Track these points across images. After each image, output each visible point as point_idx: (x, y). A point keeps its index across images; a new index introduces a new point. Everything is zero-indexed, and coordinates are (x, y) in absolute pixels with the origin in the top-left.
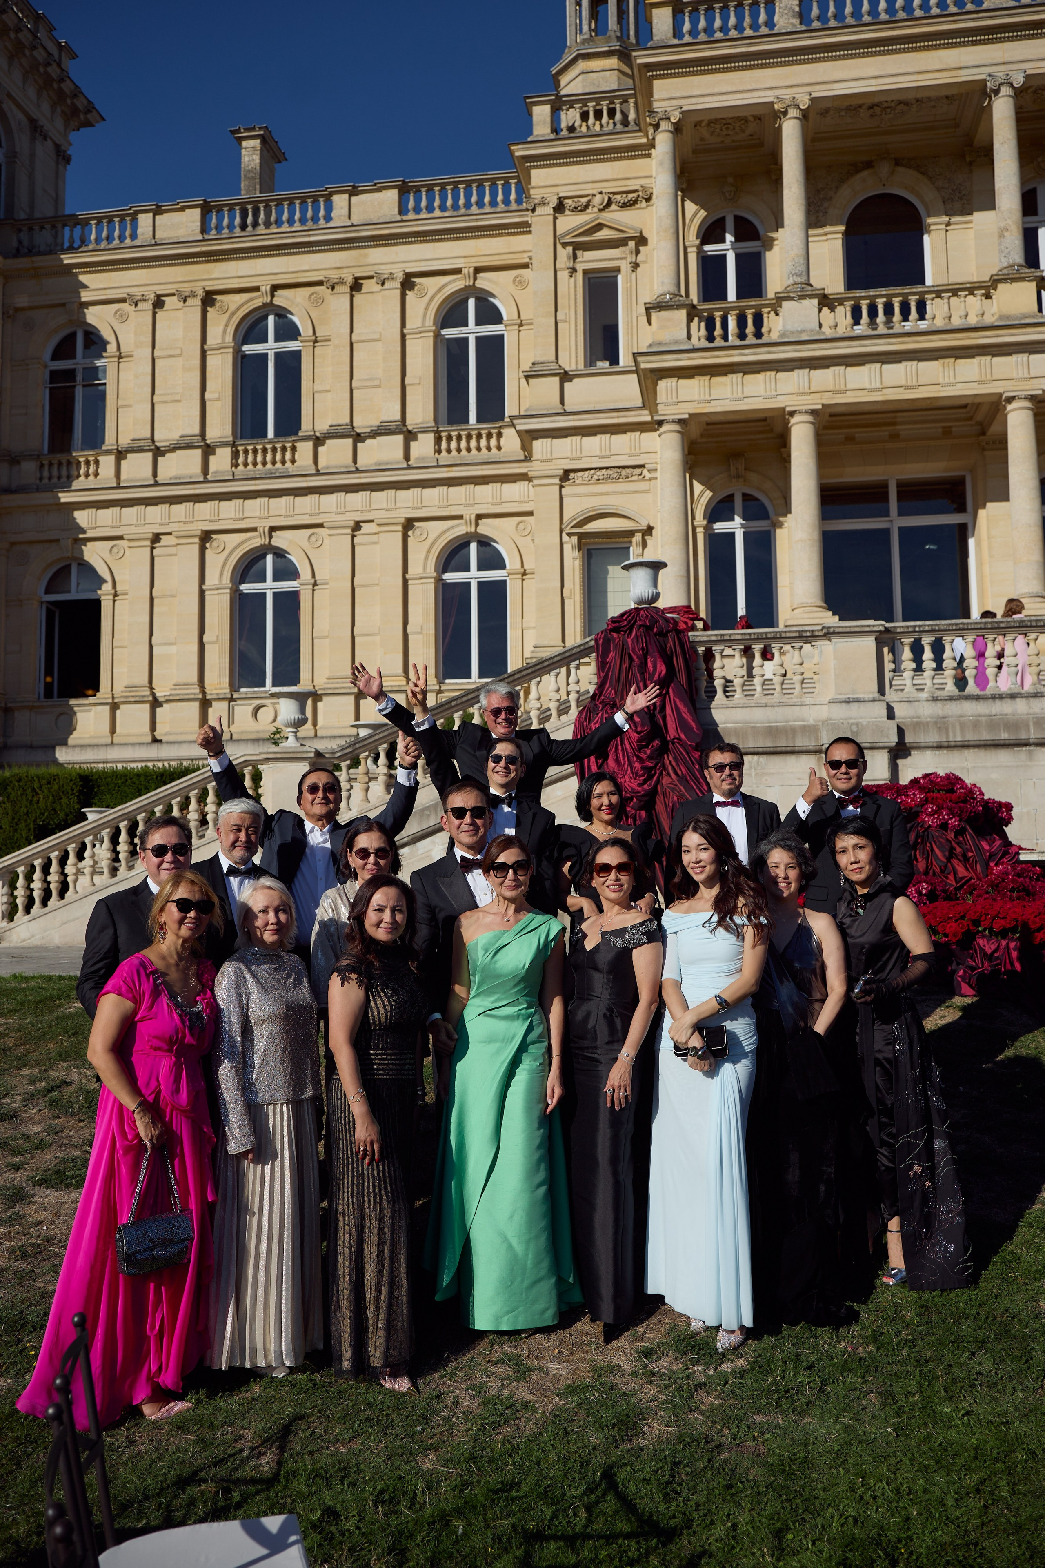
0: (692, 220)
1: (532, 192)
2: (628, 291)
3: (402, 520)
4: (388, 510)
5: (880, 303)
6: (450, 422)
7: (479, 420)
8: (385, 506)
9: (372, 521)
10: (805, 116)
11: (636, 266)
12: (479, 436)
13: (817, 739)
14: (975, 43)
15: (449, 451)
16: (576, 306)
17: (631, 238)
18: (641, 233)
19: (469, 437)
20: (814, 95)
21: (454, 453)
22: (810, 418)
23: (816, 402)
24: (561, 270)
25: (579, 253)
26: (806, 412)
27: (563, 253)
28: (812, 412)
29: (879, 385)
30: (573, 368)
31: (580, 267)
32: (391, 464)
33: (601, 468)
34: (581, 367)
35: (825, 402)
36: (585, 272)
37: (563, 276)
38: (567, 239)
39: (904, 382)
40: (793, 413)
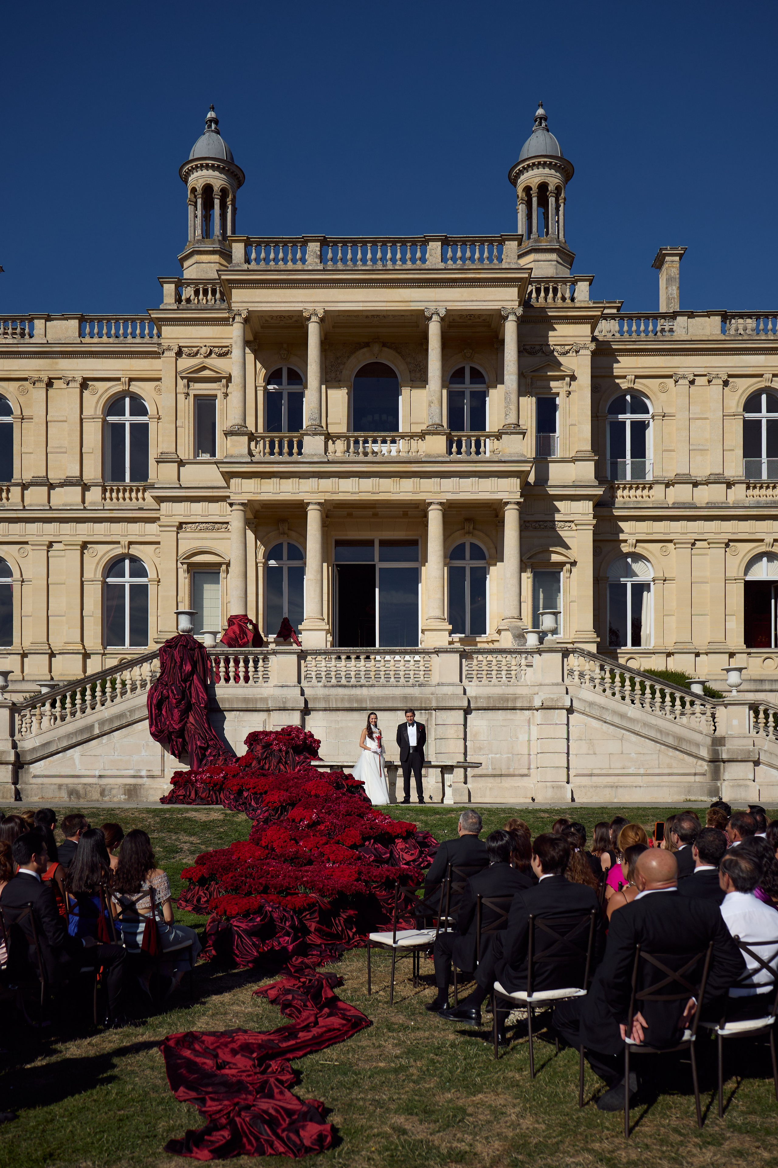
0: (261, 371)
1: (163, 341)
2: (221, 410)
3: (81, 543)
4: (71, 535)
6: (113, 480)
7: (132, 480)
8: (69, 533)
9: (61, 542)
10: (322, 320)
11: (226, 395)
12: (131, 491)
13: (267, 704)
14: (419, 287)
15: (111, 499)
16: (188, 418)
17: (224, 378)
18: (230, 375)
19: (125, 491)
20: (326, 309)
21: (115, 500)
22: (318, 507)
23: (321, 498)
24: (180, 393)
25: (191, 384)
26: (315, 504)
27: (182, 383)
28: (319, 504)
29: (357, 490)
30: (187, 457)
31: (192, 393)
32: (73, 505)
33: (202, 523)
34: (192, 457)
35: (327, 498)
36: (195, 396)
37: (181, 397)
38: (184, 375)
39: (370, 490)
40: (308, 504)
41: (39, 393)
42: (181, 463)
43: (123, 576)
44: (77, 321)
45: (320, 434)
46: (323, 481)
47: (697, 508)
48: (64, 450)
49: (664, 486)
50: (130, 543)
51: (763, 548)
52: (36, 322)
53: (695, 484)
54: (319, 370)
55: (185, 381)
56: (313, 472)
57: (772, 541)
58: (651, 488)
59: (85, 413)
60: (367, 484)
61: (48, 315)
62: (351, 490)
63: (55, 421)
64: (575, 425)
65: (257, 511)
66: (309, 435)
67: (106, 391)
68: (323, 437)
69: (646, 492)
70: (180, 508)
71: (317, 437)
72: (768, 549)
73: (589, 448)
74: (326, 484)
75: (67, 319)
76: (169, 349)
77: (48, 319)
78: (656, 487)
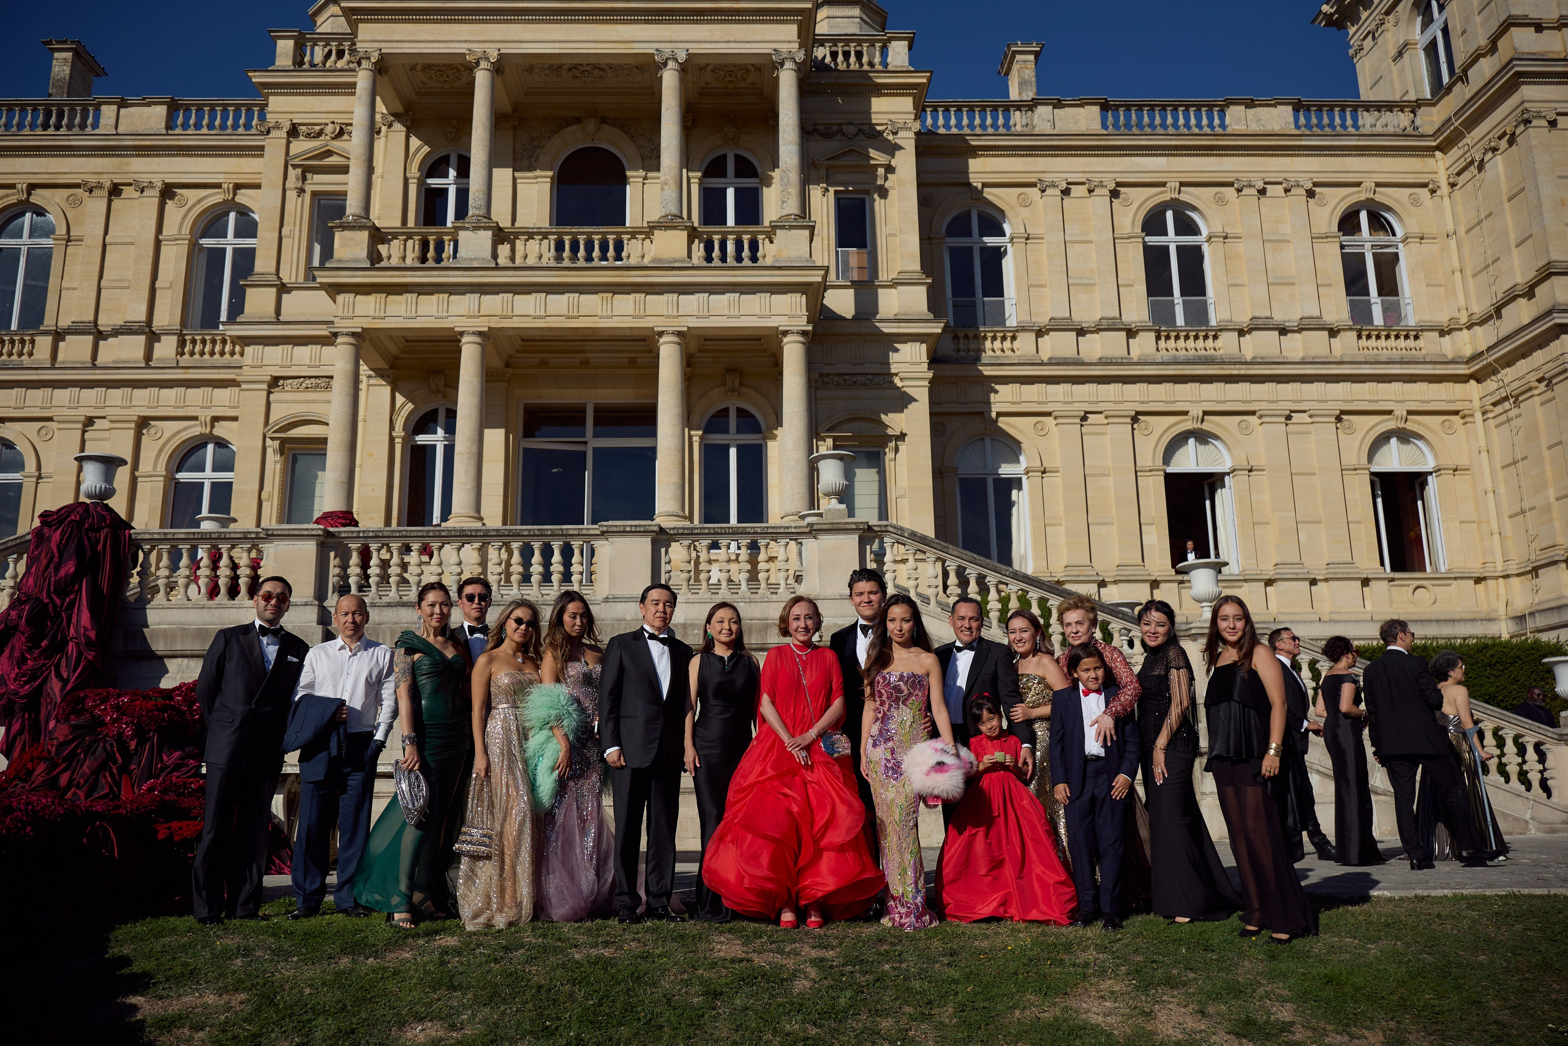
0: (415, 153)
1: (268, 116)
3: (138, 419)
4: (122, 407)
5: (582, 239)
6: (197, 326)
8: (119, 403)
9: (104, 418)
15: (191, 354)
16: (301, 224)
19: (214, 342)
20: (502, 51)
21: (195, 356)
22: (477, 339)
23: (483, 325)
24: (290, 189)
25: (309, 176)
26: (474, 333)
27: (293, 173)
28: (480, 334)
29: (543, 313)
30: (293, 280)
31: (309, 188)
32: (129, 362)
33: (310, 377)
34: (301, 279)
35: (492, 325)
36: (314, 194)
37: (291, 195)
38: (296, 162)
39: (565, 312)
40: (462, 334)
41: (96, 205)
42: (283, 289)
43: (203, 470)
44: (165, 108)
45: (485, 228)
46: (486, 299)
47: (1083, 364)
48: (126, 284)
49: (1033, 335)
50: (216, 419)
51: (1189, 425)
52: (104, 108)
53: (1081, 332)
54: (488, 137)
55: (300, 170)
56: (472, 285)
57: (1201, 414)
58: (1014, 338)
59: (166, 231)
60: (559, 303)
61: (122, 99)
62: (532, 313)
63: (117, 244)
64: (895, 235)
65: (395, 358)
66: (467, 229)
67: (199, 201)
68: (489, 233)
69: (1007, 344)
70: (274, 354)
71: (482, 233)
72: (1196, 426)
73: (916, 266)
74: (493, 303)
75: (149, 105)
76: (278, 126)
77: (122, 104)
78: (1021, 336)
